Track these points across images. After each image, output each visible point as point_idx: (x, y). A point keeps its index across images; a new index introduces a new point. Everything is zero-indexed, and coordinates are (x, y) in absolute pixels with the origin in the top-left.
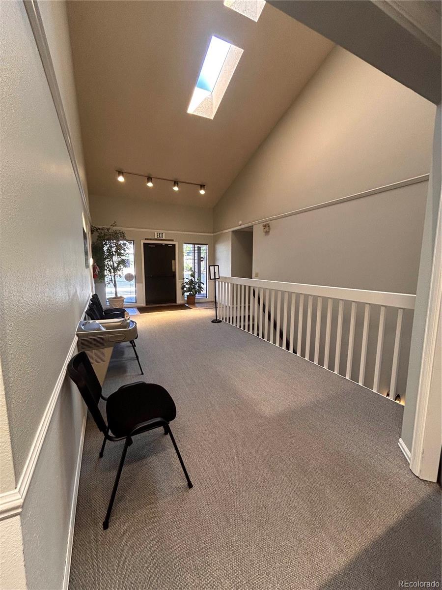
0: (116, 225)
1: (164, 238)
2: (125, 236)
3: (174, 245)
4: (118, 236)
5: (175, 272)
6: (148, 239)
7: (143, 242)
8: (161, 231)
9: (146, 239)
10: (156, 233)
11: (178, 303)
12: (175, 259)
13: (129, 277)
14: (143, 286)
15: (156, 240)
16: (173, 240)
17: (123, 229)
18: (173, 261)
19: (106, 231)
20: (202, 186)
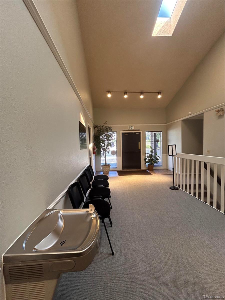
0: (107, 123)
1: (134, 129)
2: (111, 130)
3: (140, 133)
4: (108, 129)
5: (140, 150)
6: (124, 130)
7: (121, 132)
8: (132, 125)
9: (123, 131)
10: (129, 127)
11: (142, 169)
12: (140, 141)
13: (113, 153)
14: (121, 158)
15: (129, 130)
16: (139, 130)
17: (110, 125)
18: (139, 143)
19: (102, 127)
20: (159, 93)
